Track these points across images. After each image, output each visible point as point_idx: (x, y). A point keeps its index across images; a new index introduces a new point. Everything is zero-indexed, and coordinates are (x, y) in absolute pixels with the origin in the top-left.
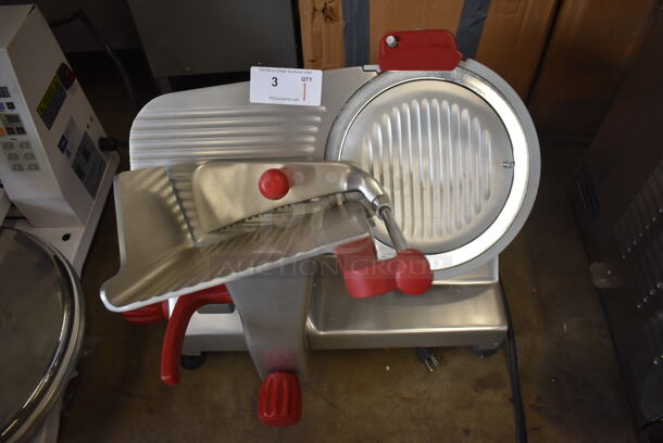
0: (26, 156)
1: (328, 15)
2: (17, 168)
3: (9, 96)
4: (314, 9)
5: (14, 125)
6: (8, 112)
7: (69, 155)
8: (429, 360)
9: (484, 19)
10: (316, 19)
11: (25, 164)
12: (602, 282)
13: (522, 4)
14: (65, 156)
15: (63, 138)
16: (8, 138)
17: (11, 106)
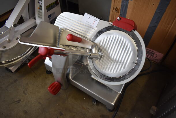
0: (41, 15)
1: (117, 10)
2: (39, 17)
3: (41, 1)
4: (114, 7)
5: (41, 8)
6: (41, 5)
7: (50, 19)
8: (94, 103)
9: (157, 26)
10: (114, 10)
11: (41, 17)
12: (152, 112)
13: (169, 26)
14: (49, 19)
15: (50, 15)
16: (39, 10)
17: (41, 4)
